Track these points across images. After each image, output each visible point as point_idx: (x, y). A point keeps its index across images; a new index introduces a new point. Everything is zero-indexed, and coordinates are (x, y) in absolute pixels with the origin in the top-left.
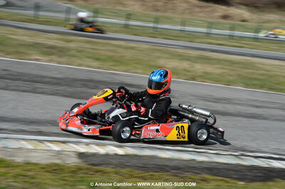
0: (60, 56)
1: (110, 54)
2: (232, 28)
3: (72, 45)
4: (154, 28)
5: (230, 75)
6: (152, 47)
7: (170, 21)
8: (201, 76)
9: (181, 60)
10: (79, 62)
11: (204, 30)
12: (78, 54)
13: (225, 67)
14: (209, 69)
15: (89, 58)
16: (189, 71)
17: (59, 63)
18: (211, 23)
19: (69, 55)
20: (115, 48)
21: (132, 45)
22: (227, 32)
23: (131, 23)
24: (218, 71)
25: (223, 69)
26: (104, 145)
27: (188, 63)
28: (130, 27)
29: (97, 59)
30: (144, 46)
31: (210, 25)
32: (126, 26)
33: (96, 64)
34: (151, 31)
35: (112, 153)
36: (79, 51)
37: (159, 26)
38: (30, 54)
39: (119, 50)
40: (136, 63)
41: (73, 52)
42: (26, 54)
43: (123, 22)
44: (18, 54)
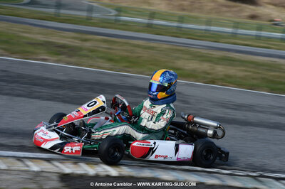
0: (70, 56)
1: (126, 54)
2: (260, 28)
3: (87, 44)
4: (177, 27)
5: (253, 79)
6: (175, 47)
7: (196, 20)
8: (222, 79)
9: (203, 61)
10: (90, 62)
11: (230, 30)
12: (90, 54)
13: (249, 69)
14: (232, 71)
15: (102, 58)
16: (208, 74)
17: (68, 63)
18: (238, 23)
19: (80, 56)
20: (132, 48)
21: (152, 44)
22: (254, 32)
23: (155, 22)
24: (241, 74)
25: (246, 71)
26: (97, 163)
27: (209, 64)
28: (154, 26)
29: (110, 60)
30: (165, 46)
31: (236, 25)
32: (149, 26)
33: (108, 65)
34: (175, 31)
36: (91, 51)
37: (184, 25)
40: (151, 64)
41: (84, 52)
42: (33, 53)
43: (146, 21)
44: (25, 54)
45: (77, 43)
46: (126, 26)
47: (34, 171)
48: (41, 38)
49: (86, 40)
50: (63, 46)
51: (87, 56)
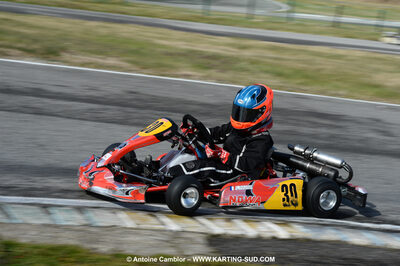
0: (223, 70)
1: (301, 65)
3: (247, 53)
4: (377, 26)
12: (250, 67)
15: (267, 72)
17: (219, 81)
19: (236, 69)
20: (311, 57)
21: (340, 51)
23: (344, 19)
26: (258, 221)
28: (343, 26)
29: (279, 75)
30: (359, 53)
32: (336, 24)
33: (275, 81)
34: (373, 31)
35: (268, 235)
36: (253, 62)
37: (386, 23)
38: (177, 68)
39: (318, 59)
40: (337, 80)
41: (243, 64)
42: (172, 67)
43: (331, 19)
44: (159, 67)
45: (233, 52)
46: (303, 26)
47: (171, 231)
48: (182, 46)
49: (244, 48)
50: (214, 57)
51: (247, 70)
